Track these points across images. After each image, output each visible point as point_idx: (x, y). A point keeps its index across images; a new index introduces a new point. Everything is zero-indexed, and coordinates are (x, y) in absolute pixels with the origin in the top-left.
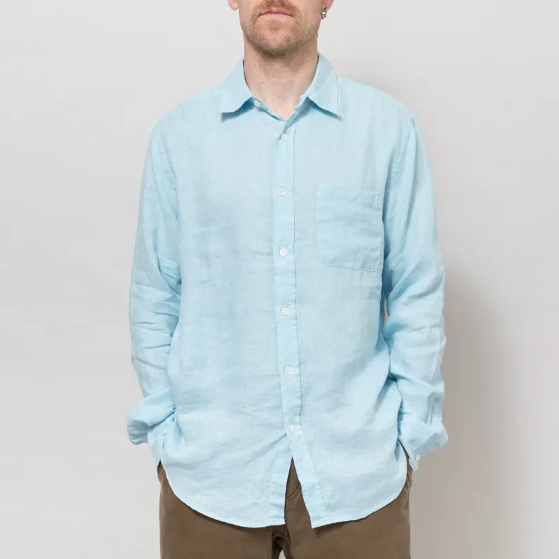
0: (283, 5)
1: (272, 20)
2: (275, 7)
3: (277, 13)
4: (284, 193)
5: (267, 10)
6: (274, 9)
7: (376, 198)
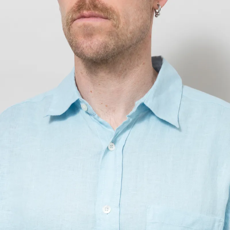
0: (95, 7)
1: (85, 26)
2: (88, 10)
3: (89, 17)
4: (109, 211)
5: (78, 15)
6: (85, 13)
7: (216, 224)
